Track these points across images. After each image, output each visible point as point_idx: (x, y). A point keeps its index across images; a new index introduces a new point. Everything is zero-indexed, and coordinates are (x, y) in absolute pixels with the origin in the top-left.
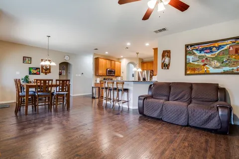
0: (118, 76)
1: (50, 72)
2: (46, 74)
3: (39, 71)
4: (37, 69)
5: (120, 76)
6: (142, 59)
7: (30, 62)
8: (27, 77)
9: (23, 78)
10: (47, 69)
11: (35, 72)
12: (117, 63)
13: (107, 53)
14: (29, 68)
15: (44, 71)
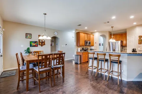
0: (92, 46)
1: (44, 44)
2: (42, 46)
3: (37, 44)
4: (36, 42)
5: (93, 46)
6: (111, 32)
7: (30, 37)
8: (28, 49)
9: (26, 50)
10: (42, 42)
11: (34, 45)
12: (91, 36)
13: (86, 28)
14: (30, 42)
15: (40, 44)
